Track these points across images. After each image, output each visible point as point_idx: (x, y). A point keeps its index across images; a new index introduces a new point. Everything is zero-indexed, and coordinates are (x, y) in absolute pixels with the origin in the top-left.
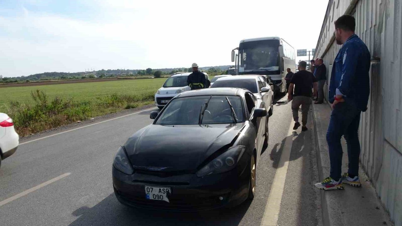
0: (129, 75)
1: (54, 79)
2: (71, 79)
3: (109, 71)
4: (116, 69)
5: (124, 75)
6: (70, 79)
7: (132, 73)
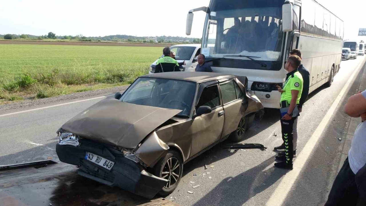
0: (185, 42)
1: (123, 40)
2: (136, 42)
3: (169, 38)
4: (176, 36)
5: (180, 42)
6: (134, 42)
7: (188, 41)
